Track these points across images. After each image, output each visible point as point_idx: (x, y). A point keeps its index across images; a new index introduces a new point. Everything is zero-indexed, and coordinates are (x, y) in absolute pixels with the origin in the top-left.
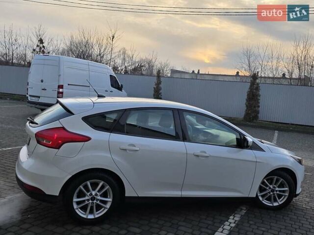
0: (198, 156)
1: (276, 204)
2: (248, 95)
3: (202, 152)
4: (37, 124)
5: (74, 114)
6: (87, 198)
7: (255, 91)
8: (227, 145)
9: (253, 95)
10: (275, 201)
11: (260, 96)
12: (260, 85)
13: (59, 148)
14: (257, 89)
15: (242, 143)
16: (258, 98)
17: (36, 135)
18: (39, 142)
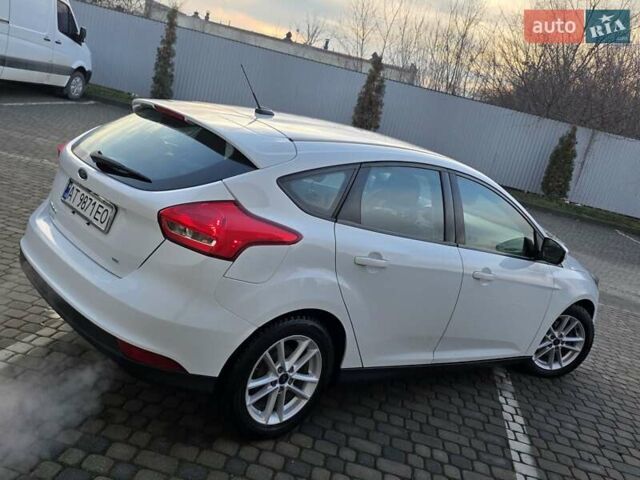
0: (478, 279)
1: (556, 367)
2: (360, 99)
4: (149, 181)
5: (255, 168)
6: (272, 378)
7: (374, 93)
9: (371, 103)
10: (557, 359)
11: (382, 105)
12: (386, 83)
13: (232, 259)
14: (380, 89)
16: (379, 109)
17: (161, 216)
18: (167, 235)
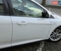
0: (20, 25)
1: (56, 40)
3: (22, 22)
8: (38, 16)
10: (56, 38)
15: (45, 15)
